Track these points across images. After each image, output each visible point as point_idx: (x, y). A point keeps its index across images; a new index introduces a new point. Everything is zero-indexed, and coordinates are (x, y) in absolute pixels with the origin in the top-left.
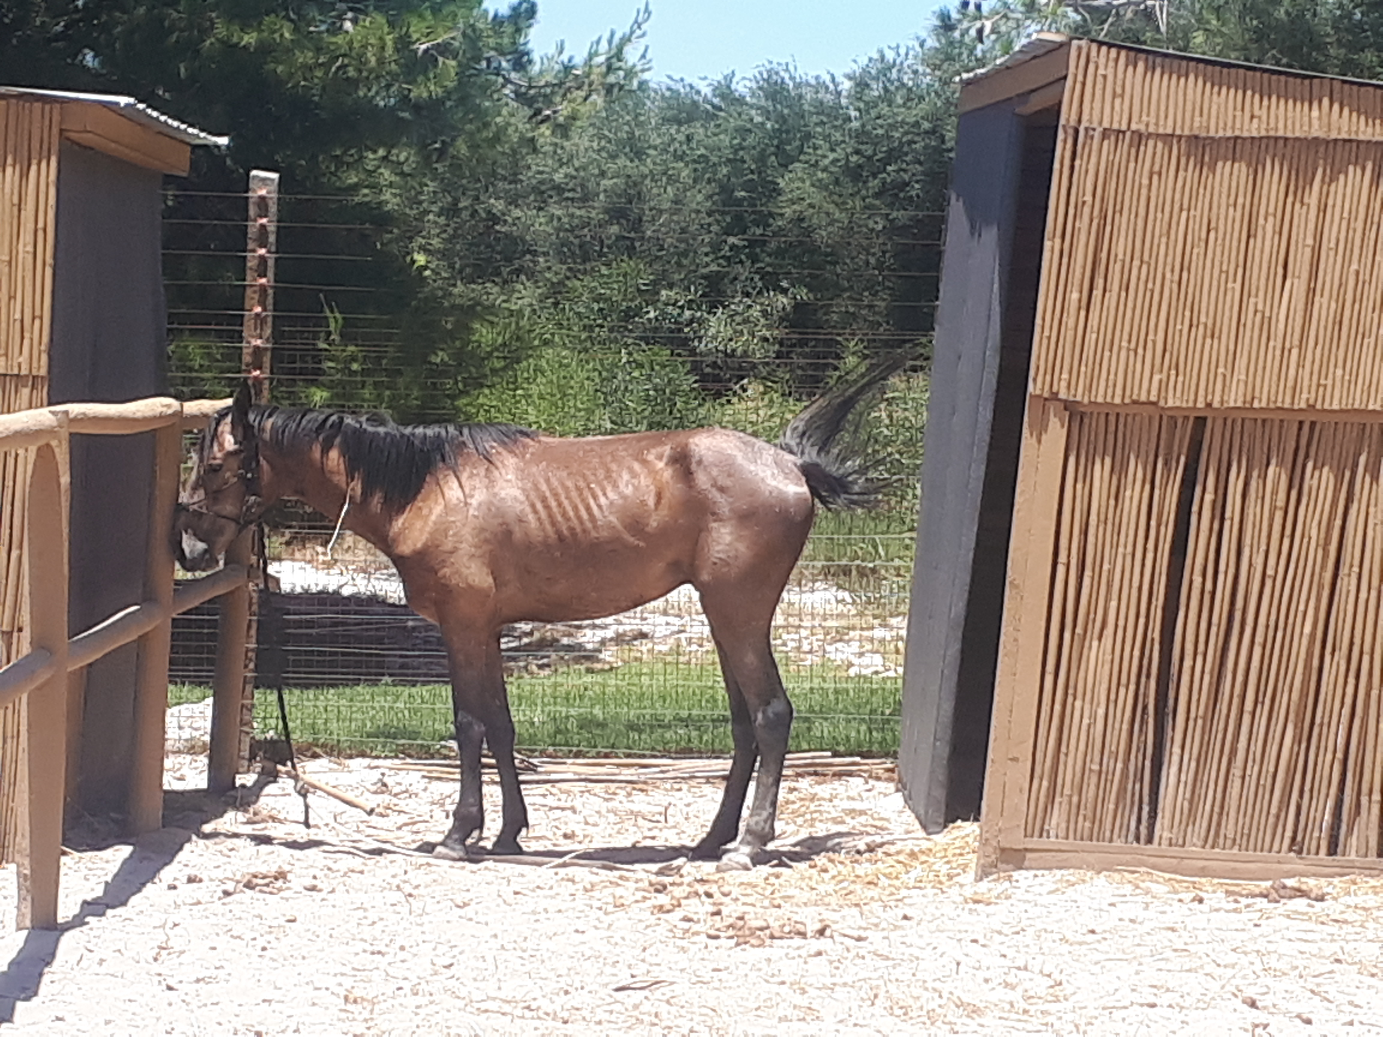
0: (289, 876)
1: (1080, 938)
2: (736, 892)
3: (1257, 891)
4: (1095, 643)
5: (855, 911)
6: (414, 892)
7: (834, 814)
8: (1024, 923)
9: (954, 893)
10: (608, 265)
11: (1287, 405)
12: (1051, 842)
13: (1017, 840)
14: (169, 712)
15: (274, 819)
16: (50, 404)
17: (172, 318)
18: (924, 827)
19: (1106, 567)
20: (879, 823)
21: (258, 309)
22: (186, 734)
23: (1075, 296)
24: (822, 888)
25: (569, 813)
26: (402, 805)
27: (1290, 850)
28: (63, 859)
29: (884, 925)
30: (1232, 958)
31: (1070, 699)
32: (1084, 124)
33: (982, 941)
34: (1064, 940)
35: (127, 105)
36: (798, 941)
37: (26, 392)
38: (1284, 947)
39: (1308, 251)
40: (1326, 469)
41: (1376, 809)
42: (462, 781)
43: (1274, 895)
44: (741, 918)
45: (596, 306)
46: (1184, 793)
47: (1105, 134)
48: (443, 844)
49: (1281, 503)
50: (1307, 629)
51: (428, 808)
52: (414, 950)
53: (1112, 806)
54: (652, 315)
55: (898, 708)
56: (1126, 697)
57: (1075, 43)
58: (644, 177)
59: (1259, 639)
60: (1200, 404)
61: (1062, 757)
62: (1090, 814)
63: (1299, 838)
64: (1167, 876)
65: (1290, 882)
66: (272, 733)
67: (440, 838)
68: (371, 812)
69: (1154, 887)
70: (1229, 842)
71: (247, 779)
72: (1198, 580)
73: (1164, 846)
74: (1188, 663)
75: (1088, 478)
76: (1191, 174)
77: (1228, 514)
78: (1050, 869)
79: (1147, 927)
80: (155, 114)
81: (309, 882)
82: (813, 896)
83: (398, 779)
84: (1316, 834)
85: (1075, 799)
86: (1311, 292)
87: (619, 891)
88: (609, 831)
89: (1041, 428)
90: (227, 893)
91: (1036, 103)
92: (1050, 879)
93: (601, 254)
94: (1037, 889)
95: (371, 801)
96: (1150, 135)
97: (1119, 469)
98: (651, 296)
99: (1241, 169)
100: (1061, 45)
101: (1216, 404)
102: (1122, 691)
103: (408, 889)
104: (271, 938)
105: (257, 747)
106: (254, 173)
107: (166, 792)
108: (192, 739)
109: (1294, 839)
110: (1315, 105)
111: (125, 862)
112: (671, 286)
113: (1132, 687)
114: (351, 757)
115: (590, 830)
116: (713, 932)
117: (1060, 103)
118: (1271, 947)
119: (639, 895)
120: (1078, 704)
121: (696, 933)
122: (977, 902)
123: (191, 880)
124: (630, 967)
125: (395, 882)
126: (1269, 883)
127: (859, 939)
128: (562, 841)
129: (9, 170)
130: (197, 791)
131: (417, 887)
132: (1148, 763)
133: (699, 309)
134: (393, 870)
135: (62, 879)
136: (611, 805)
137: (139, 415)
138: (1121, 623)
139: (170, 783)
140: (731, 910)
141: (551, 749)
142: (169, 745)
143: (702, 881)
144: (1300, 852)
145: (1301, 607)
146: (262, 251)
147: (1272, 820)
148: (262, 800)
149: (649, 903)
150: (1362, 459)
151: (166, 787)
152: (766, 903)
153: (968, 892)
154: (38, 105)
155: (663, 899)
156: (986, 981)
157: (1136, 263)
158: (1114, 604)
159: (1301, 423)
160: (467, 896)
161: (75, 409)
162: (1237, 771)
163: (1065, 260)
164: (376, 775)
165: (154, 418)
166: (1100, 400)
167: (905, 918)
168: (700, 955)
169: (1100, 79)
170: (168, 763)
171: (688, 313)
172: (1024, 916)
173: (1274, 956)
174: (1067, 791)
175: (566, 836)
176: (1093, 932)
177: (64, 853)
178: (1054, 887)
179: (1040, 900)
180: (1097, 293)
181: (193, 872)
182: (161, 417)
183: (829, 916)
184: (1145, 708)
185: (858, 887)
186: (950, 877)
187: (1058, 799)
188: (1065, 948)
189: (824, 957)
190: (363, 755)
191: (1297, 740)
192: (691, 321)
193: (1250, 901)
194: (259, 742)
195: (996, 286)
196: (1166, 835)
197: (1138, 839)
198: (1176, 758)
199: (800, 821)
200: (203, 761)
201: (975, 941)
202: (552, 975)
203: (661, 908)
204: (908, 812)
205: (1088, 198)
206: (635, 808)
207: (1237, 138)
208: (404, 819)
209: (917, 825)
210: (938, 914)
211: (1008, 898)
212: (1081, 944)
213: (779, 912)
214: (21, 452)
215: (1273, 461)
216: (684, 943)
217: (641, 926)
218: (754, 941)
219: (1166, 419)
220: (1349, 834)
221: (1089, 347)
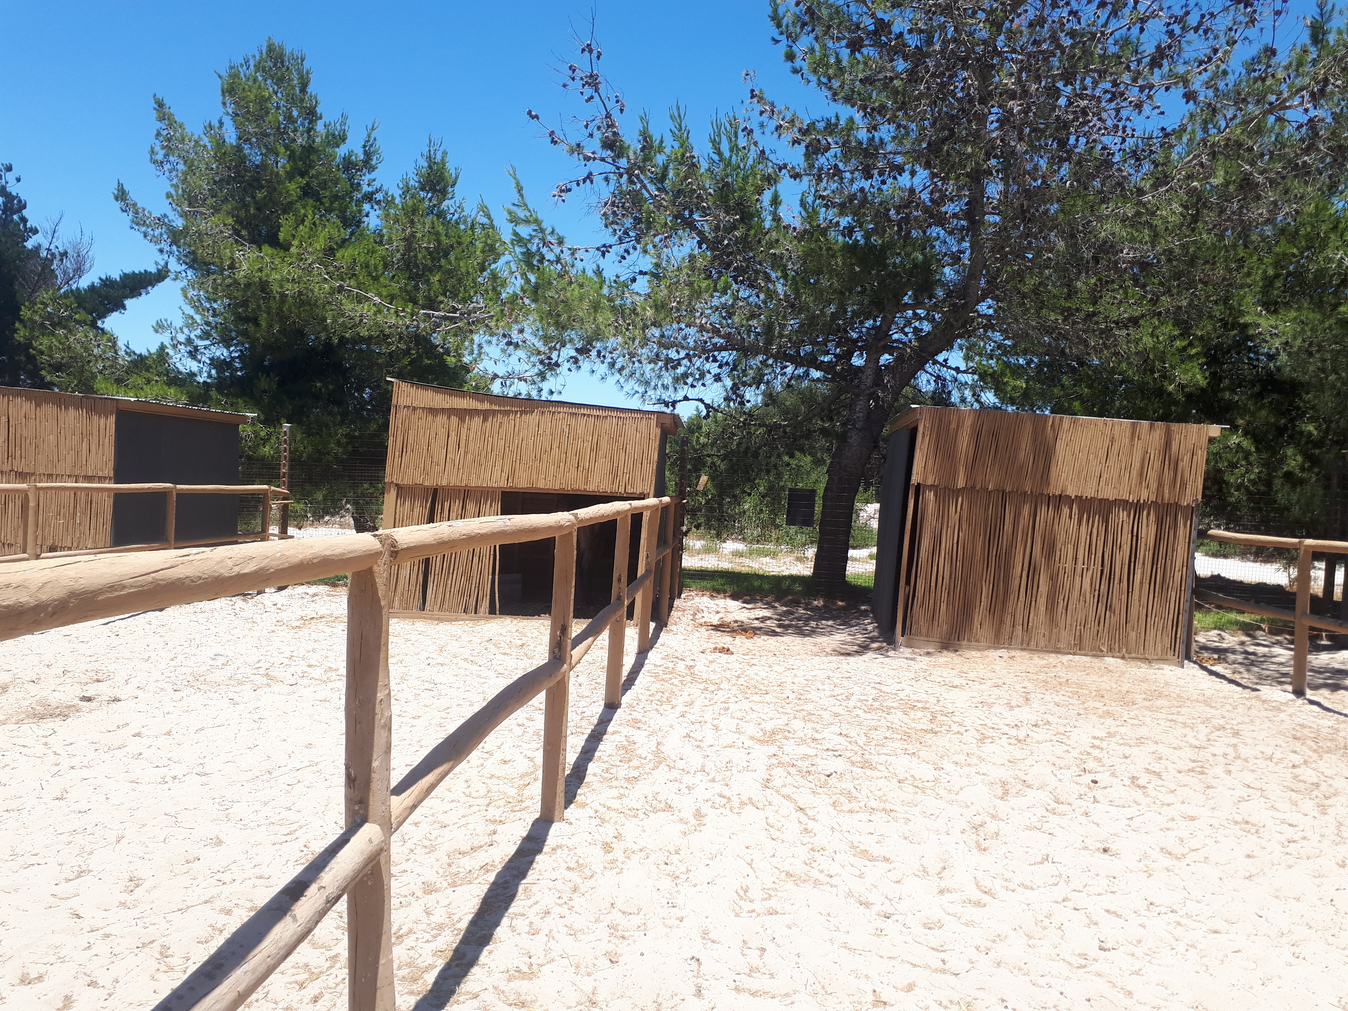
11: (460, 485)
23: (397, 456)
39: (465, 441)
41: (488, 601)
46: (433, 596)
57: (395, 381)
60: (435, 485)
62: (406, 602)
64: (429, 620)
70: (446, 611)
73: (428, 611)
75: (403, 505)
76: (431, 419)
77: (444, 516)
84: (470, 608)
85: (402, 598)
89: (389, 491)
96: (418, 408)
97: (413, 504)
99: (445, 418)
101: (439, 485)
109: (464, 610)
110: (465, 399)
113: (418, 565)
132: (422, 587)
144: (466, 614)
147: (458, 605)
150: (482, 500)
159: (465, 490)
162: (448, 590)
163: (394, 443)
166: (406, 483)
169: (403, 391)
174: (399, 595)
180: (404, 453)
191: (465, 581)
196: (428, 608)
197: (420, 609)
198: (431, 586)
215: (457, 501)
219: (425, 489)
220: (481, 607)
221: (402, 468)
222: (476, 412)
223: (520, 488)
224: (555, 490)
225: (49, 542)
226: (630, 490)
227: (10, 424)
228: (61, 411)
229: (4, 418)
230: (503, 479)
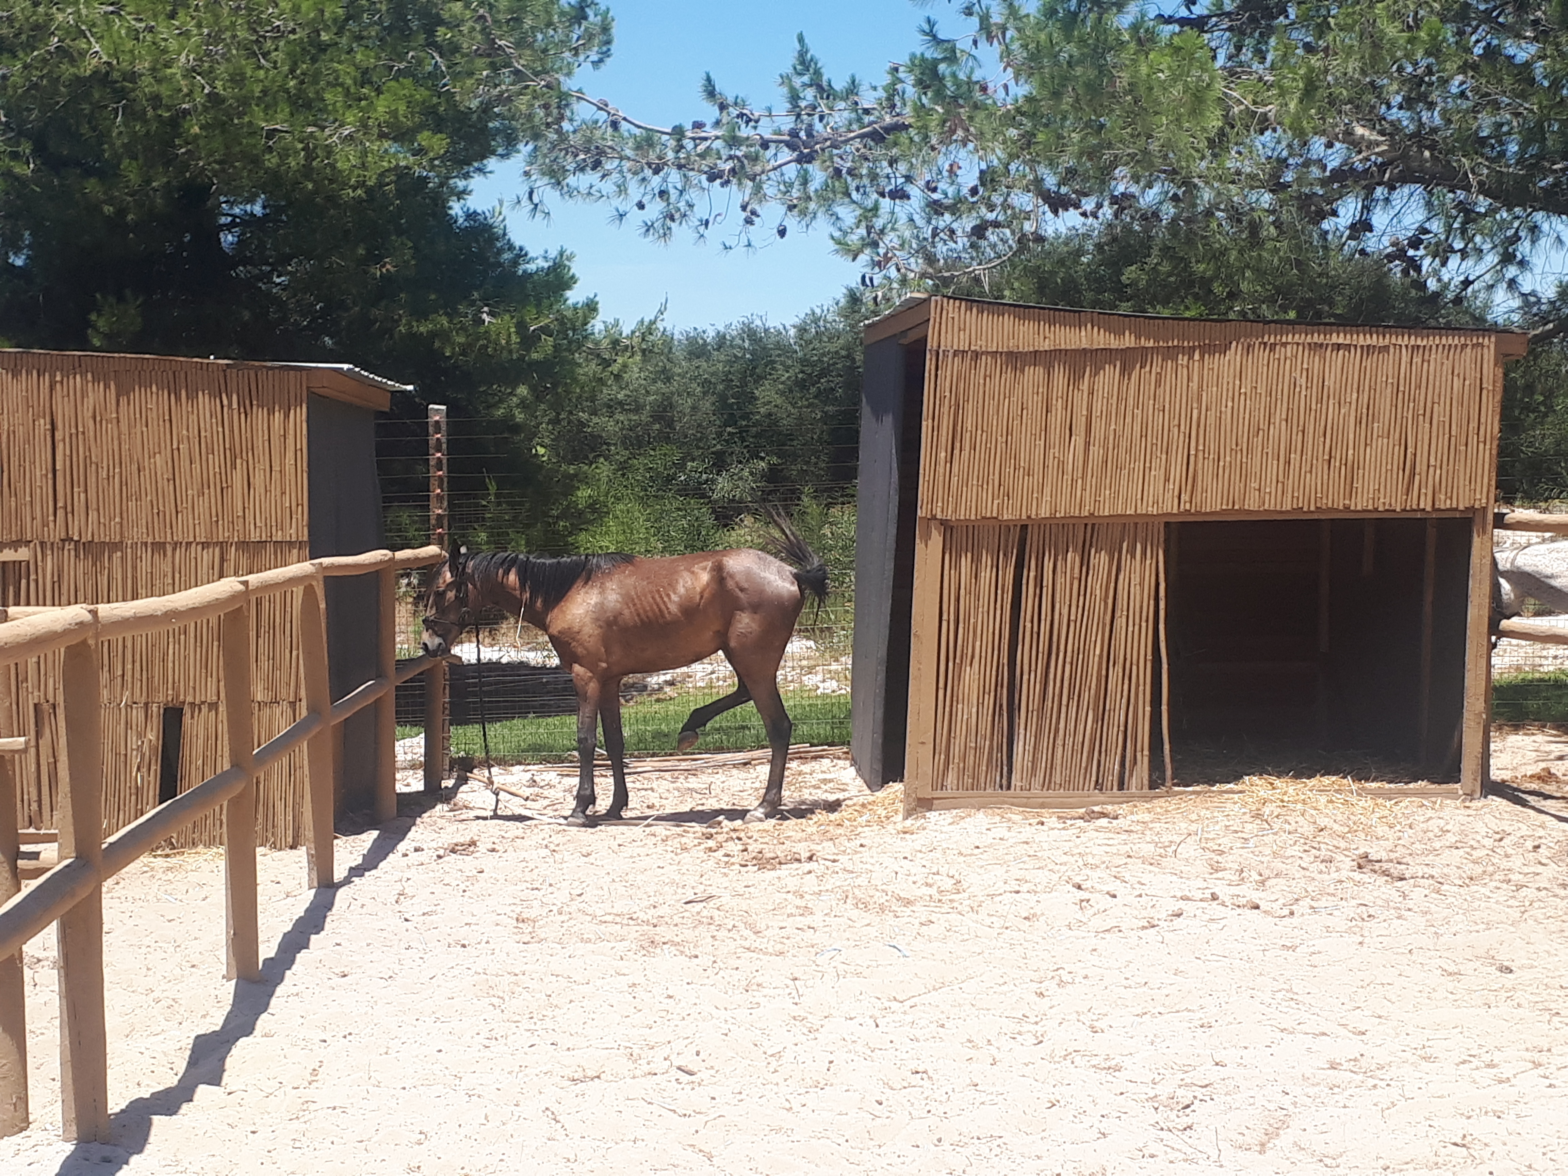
0: (478, 844)
1: (969, 852)
2: (756, 836)
3: (1077, 815)
4: (968, 668)
5: (830, 843)
6: (557, 849)
7: (814, 783)
8: (935, 844)
9: (890, 827)
10: (654, 450)
11: (1077, 514)
12: (949, 793)
13: (928, 793)
14: (397, 744)
15: (467, 808)
16: (311, 559)
17: (386, 500)
18: (869, 788)
19: (972, 621)
20: (842, 787)
21: (439, 491)
22: (409, 757)
23: (943, 454)
24: (809, 830)
25: (650, 792)
26: (546, 793)
27: (1095, 788)
28: (336, 842)
29: (848, 851)
30: (1065, 858)
31: (955, 703)
32: (942, 348)
33: (910, 858)
34: (960, 854)
35: (349, 369)
36: (796, 865)
37: (295, 551)
38: (1096, 850)
39: (1084, 419)
40: (1103, 553)
41: (1146, 760)
42: (581, 776)
43: (1087, 817)
44: (760, 852)
45: (648, 475)
46: (1029, 757)
47: (955, 353)
48: (572, 816)
49: (1077, 575)
50: (1098, 652)
51: (562, 794)
52: (558, 886)
53: (984, 768)
54: (682, 478)
55: (849, 714)
56: (989, 701)
57: (933, 298)
58: (672, 393)
59: (1068, 659)
60: (1024, 517)
61: (952, 740)
62: (971, 773)
63: (1100, 781)
64: (1021, 809)
65: (1097, 809)
66: (462, 753)
67: (569, 813)
68: (527, 799)
69: (1014, 817)
70: (1057, 787)
71: (449, 783)
72: (1028, 625)
73: (1018, 791)
74: (1025, 677)
75: (958, 566)
76: (1009, 375)
77: (1045, 584)
78: (948, 809)
79: (1011, 841)
80: (366, 374)
81: (490, 846)
82: (804, 835)
83: (542, 777)
84: (1110, 778)
85: (961, 765)
86: (1087, 444)
87: (684, 840)
88: (675, 802)
89: (927, 537)
90: (439, 857)
91: (913, 336)
92: (948, 816)
93: (649, 443)
94: (942, 823)
95: (527, 792)
96: (983, 353)
97: (976, 561)
98: (681, 467)
99: (1040, 370)
100: (925, 300)
101: (1033, 517)
102: (986, 696)
103: (552, 847)
104: (468, 883)
105: (453, 762)
106: (431, 406)
107: (399, 795)
108: (413, 760)
109: (1097, 781)
110: (1083, 328)
111: (375, 840)
112: (693, 460)
113: (992, 694)
114: (512, 765)
115: (664, 802)
116: (744, 863)
117: (926, 336)
118: (1088, 850)
119: (696, 842)
120: (960, 706)
121: (733, 864)
122: (905, 833)
123: (416, 850)
124: (693, 888)
125: (545, 842)
126: (1083, 810)
127: (834, 861)
128: (647, 810)
129: (277, 414)
130: (418, 792)
131: (558, 845)
132: (1005, 740)
133: (712, 473)
134: (542, 835)
135: (336, 854)
136: (675, 785)
137: (367, 562)
138: (983, 654)
139: (400, 788)
140: (753, 847)
141: (636, 753)
142: (398, 765)
143: (734, 830)
144: (1101, 790)
145: (1093, 639)
146: (439, 455)
147: (1083, 771)
148: (459, 796)
149: (703, 846)
150: (1125, 545)
151: (398, 791)
152: (775, 842)
153: (899, 827)
154: (292, 373)
155: (711, 843)
156: (914, 883)
157: (979, 432)
158: (978, 643)
159: (1086, 525)
160: (590, 849)
161: (326, 561)
162: (1059, 742)
163: (935, 433)
164: (528, 776)
165: (375, 564)
166: (962, 518)
167: (862, 845)
168: (735, 878)
169: (950, 319)
170: (398, 776)
171: (704, 476)
172: (935, 840)
173: (1090, 856)
174: (956, 761)
175: (648, 807)
176: (978, 847)
177: (336, 838)
178: (951, 820)
179: (944, 829)
180: (957, 448)
181: (417, 845)
182: (381, 562)
183: (814, 847)
184: (1001, 706)
185: (831, 828)
186: (888, 818)
187: (951, 766)
188: (962, 859)
189: (813, 874)
190: (520, 763)
191: (1096, 718)
192: (707, 480)
193: (1073, 822)
194: (455, 759)
195: (894, 451)
196: (1019, 784)
197: (1001, 787)
198: (1022, 737)
199: (793, 788)
200: (421, 773)
201: (905, 858)
202: (645, 896)
203: (710, 849)
204: (859, 779)
205: (947, 394)
206: (691, 786)
207: (1036, 352)
208: (546, 802)
209: (865, 787)
210: (882, 841)
211: (924, 829)
212: (971, 855)
213: (784, 847)
214: (294, 589)
215: (1071, 549)
216: (726, 870)
217: (699, 861)
218: (769, 867)
219: (1003, 527)
220: (1131, 775)
221: (954, 488)
222: (1106, 356)
223: (1206, 514)
224: (1281, 512)
225: (162, 697)
226: (1443, 503)
227: (58, 435)
228: (178, 399)
229: (43, 424)
230: (1168, 495)
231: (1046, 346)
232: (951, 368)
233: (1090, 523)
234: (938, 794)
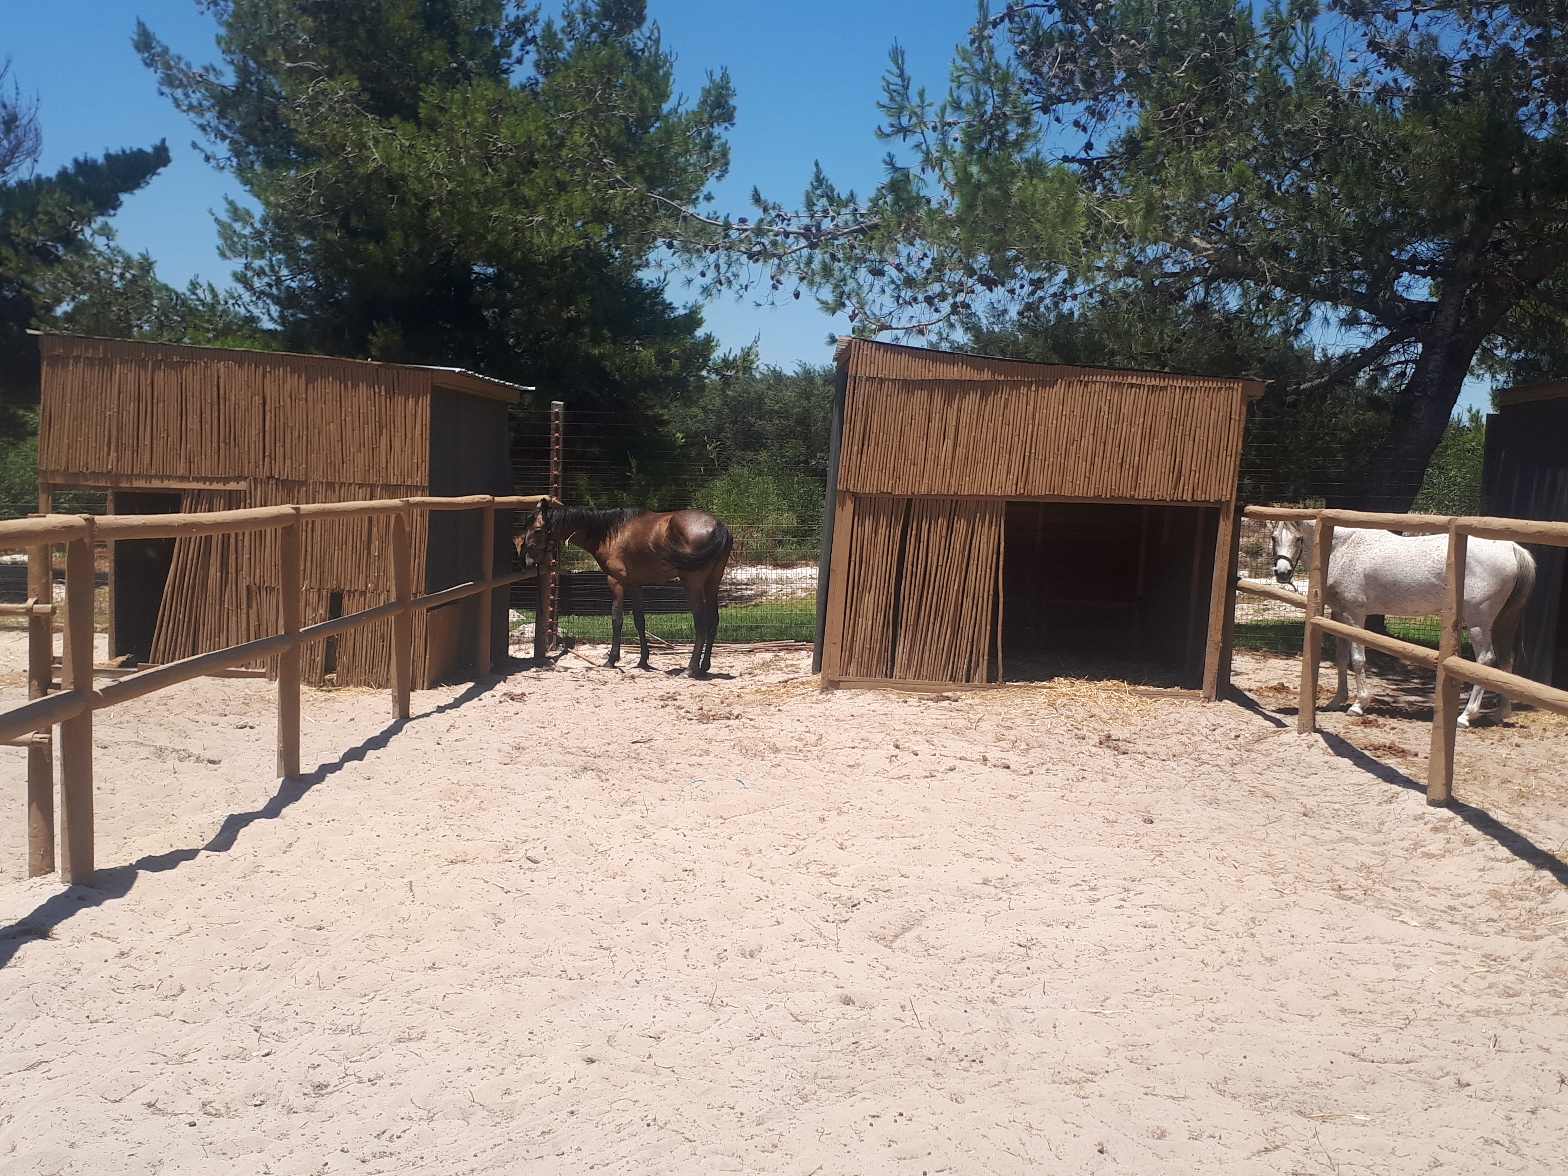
3: (929, 697)
4: (867, 595)
9: (809, 698)
12: (850, 678)
13: (836, 677)
23: (857, 448)
27: (950, 680)
31: (857, 619)
32: (859, 376)
35: (461, 372)
37: (419, 490)
39: (954, 428)
40: (963, 520)
41: (985, 662)
43: (937, 699)
46: (906, 657)
47: (867, 379)
49: (944, 534)
50: (956, 589)
53: (876, 662)
56: (881, 617)
57: (855, 341)
59: (935, 594)
60: (910, 493)
61: (854, 642)
63: (954, 675)
64: (899, 691)
65: (945, 694)
72: (910, 567)
74: (906, 602)
75: (863, 525)
76: (904, 396)
77: (921, 542)
78: (850, 689)
80: (476, 374)
81: (541, 697)
86: (955, 443)
89: (843, 504)
90: (501, 702)
92: (849, 693)
94: (844, 697)
97: (876, 521)
99: (925, 394)
100: (850, 342)
102: (878, 614)
110: (956, 366)
111: (469, 689)
113: (883, 609)
117: (849, 366)
120: (860, 620)
122: (816, 703)
126: (935, 694)
129: (411, 400)
132: (891, 641)
137: (469, 502)
138: (878, 588)
145: (953, 580)
150: (977, 519)
153: (814, 699)
154: (422, 373)
157: (881, 437)
158: (875, 576)
162: (927, 647)
163: (851, 433)
169: (866, 356)
174: (857, 653)
178: (850, 697)
179: (844, 701)
180: (866, 447)
182: (481, 503)
184: (888, 621)
187: (853, 660)
191: (952, 634)
193: (928, 702)
198: (902, 643)
205: (861, 407)
207: (923, 380)
211: (827, 701)
219: (896, 500)
220: (975, 674)
221: (862, 470)
222: (971, 385)
223: (1035, 497)
224: (1087, 498)
225: (331, 584)
226: (1200, 496)
227: (267, 408)
228: (346, 387)
229: (258, 399)
230: (1009, 483)
231: (929, 376)
232: (864, 389)
233: (955, 499)
234: (843, 678)
